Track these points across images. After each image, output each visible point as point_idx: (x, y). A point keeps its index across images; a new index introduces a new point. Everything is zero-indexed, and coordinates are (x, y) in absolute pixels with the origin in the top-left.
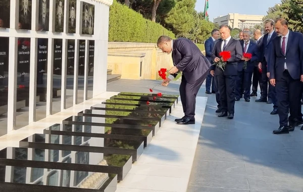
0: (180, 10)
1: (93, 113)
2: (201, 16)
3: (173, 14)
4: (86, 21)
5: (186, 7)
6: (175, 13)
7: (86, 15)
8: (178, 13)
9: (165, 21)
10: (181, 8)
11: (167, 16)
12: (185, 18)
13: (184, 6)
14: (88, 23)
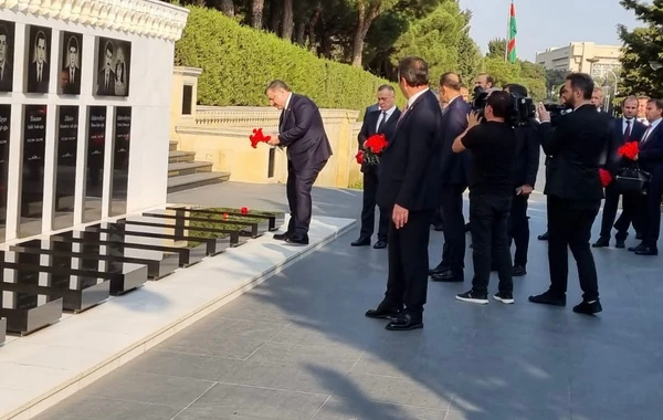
0: (422, 38)
1: (126, 229)
2: (497, 49)
3: (407, 46)
4: (107, 72)
5: (436, 31)
6: (414, 46)
7: (107, 60)
8: (419, 44)
9: (389, 60)
10: (425, 33)
11: (392, 50)
12: (432, 54)
13: (434, 28)
14: (113, 75)
